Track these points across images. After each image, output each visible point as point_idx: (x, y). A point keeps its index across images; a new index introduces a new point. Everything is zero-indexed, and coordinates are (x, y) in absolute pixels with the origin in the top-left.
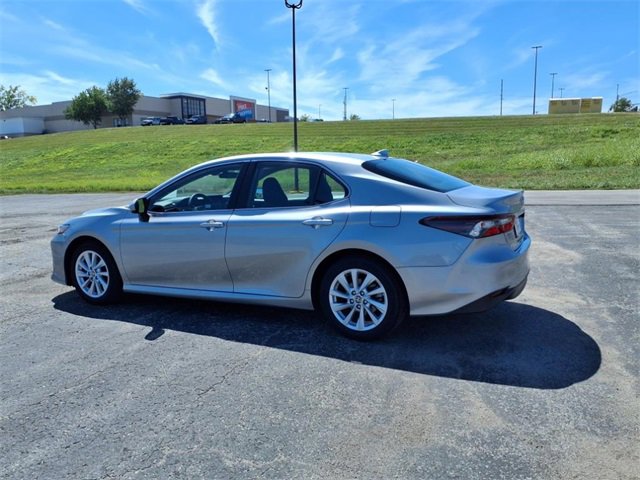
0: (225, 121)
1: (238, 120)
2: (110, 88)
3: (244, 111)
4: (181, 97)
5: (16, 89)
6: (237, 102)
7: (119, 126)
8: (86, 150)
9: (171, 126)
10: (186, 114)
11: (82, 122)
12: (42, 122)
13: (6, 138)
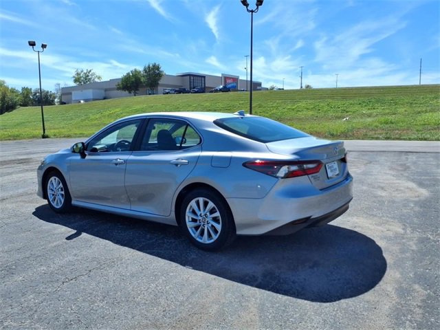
0: (216, 91)
1: (225, 90)
2: (145, 70)
3: (230, 84)
4: (190, 75)
5: (90, 71)
6: (226, 78)
7: (150, 94)
8: (127, 110)
9: (182, 94)
10: (192, 86)
11: (127, 92)
12: (103, 92)
13: (82, 102)
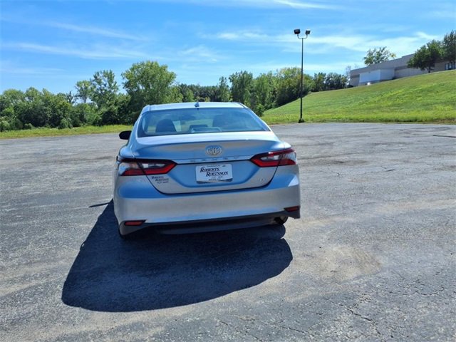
7: (449, 69)
11: (419, 69)
12: (393, 71)
13: (369, 84)
